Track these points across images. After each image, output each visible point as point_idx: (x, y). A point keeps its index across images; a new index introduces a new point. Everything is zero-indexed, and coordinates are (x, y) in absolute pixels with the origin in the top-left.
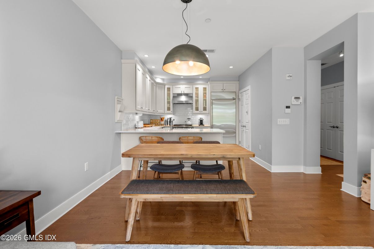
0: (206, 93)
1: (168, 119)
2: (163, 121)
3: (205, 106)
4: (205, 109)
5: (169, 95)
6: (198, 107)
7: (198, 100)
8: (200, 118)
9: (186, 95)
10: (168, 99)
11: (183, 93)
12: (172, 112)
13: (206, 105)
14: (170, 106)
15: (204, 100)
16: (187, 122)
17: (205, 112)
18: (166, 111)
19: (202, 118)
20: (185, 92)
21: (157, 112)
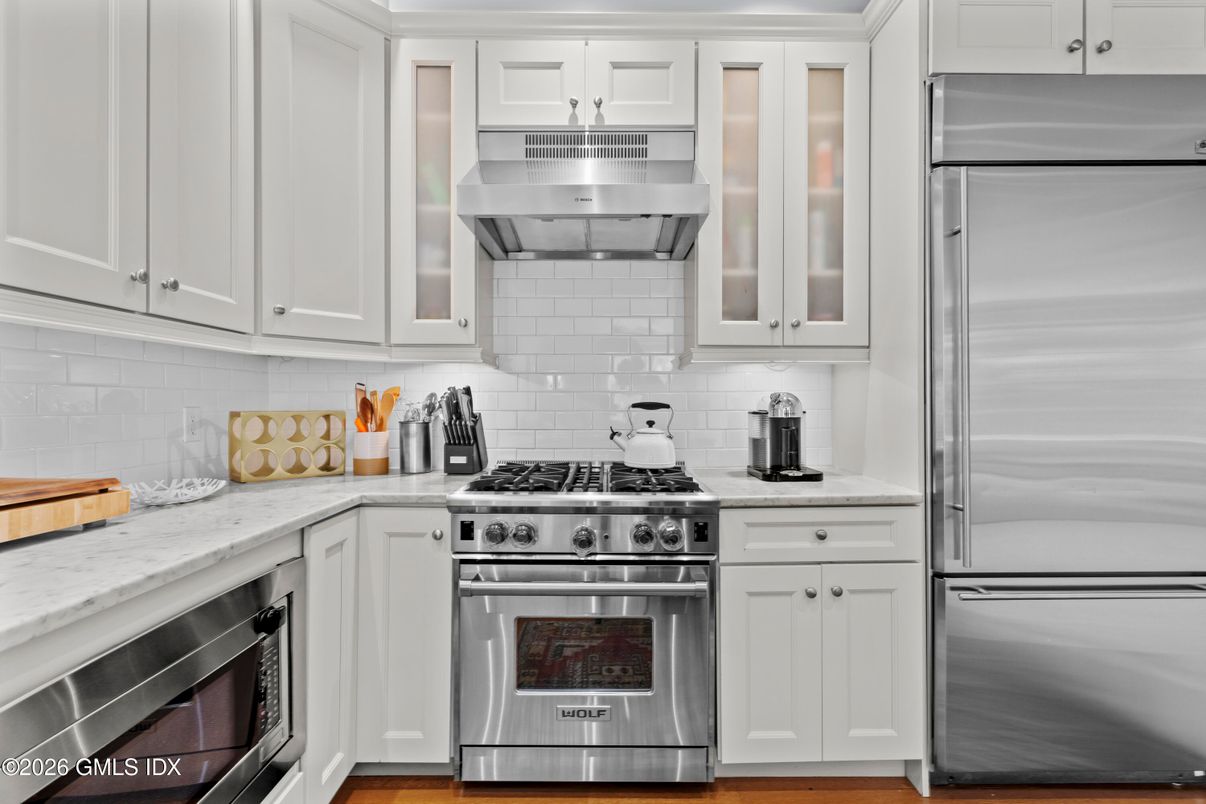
0: (837, 135)
1: (431, 409)
2: (380, 427)
3: (821, 271)
4: (825, 301)
5: (434, 146)
6: (752, 286)
7: (753, 206)
8: (776, 400)
9: (625, 144)
10: (421, 195)
11: (587, 120)
12: (469, 335)
13: (836, 259)
14: (447, 263)
15: (812, 204)
16: (630, 435)
17: (824, 329)
18: (406, 323)
19: (793, 402)
20: (617, 117)
21: (279, 326)
